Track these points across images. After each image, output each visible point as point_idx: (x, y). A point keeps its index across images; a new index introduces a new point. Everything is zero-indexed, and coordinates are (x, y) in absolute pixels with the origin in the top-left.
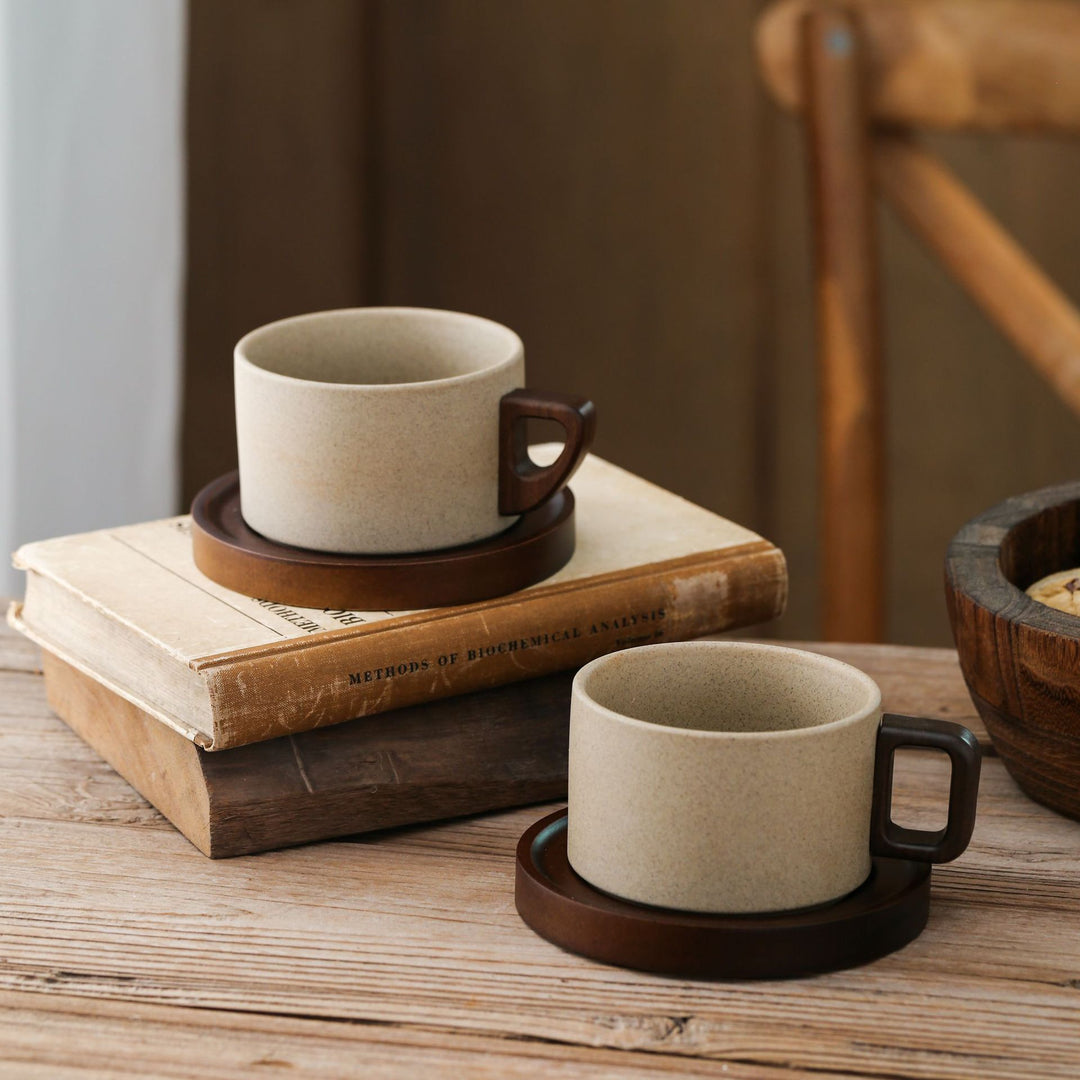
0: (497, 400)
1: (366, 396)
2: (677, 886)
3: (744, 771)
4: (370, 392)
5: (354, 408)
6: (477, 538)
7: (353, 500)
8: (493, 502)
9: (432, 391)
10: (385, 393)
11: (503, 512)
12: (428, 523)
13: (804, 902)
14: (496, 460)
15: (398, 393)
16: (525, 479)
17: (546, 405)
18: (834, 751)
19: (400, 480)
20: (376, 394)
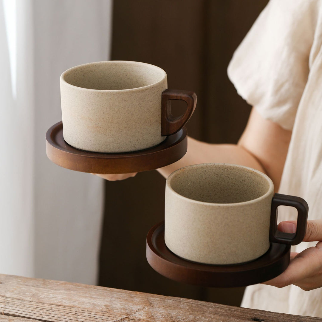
0: (161, 94)
1: (115, 95)
2: (200, 255)
3: (223, 217)
4: (116, 93)
5: (110, 99)
6: (154, 145)
7: (110, 133)
8: (159, 131)
9: (139, 91)
10: (122, 93)
11: (163, 135)
12: (138, 140)
13: (245, 260)
14: (160, 116)
15: (127, 93)
16: (171, 122)
17: (179, 95)
18: (255, 209)
19: (128, 125)
20: (119, 93)
